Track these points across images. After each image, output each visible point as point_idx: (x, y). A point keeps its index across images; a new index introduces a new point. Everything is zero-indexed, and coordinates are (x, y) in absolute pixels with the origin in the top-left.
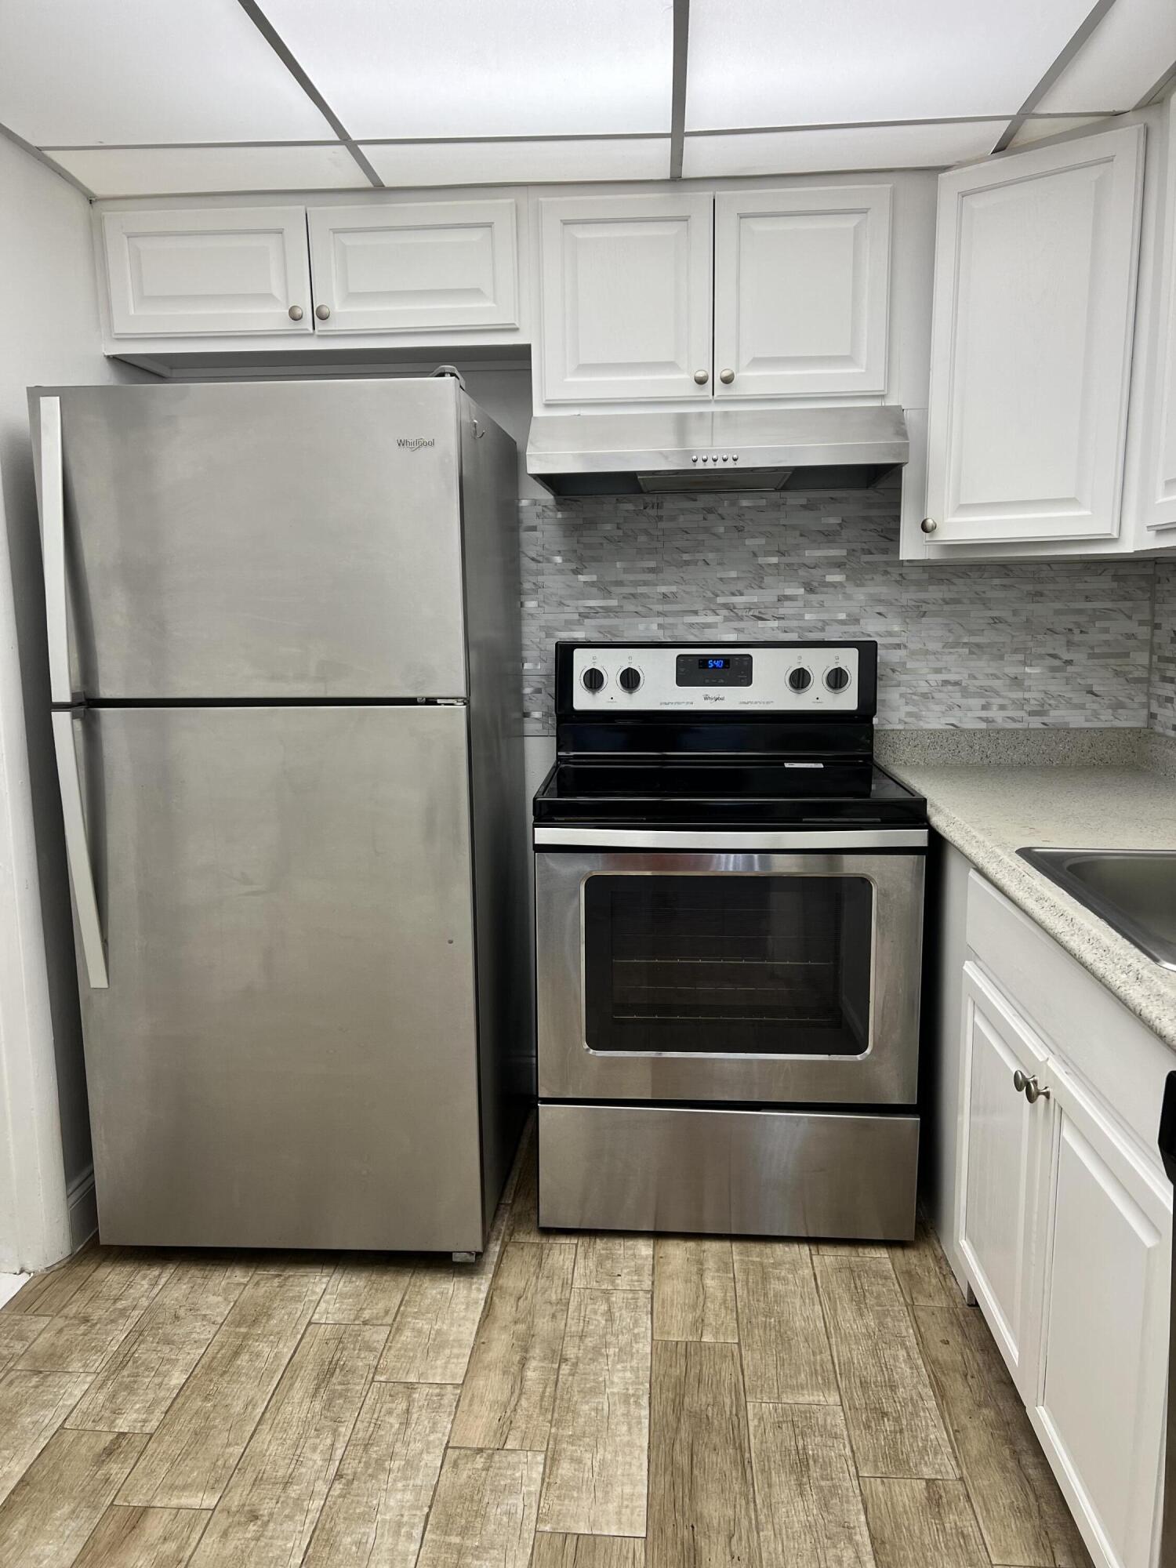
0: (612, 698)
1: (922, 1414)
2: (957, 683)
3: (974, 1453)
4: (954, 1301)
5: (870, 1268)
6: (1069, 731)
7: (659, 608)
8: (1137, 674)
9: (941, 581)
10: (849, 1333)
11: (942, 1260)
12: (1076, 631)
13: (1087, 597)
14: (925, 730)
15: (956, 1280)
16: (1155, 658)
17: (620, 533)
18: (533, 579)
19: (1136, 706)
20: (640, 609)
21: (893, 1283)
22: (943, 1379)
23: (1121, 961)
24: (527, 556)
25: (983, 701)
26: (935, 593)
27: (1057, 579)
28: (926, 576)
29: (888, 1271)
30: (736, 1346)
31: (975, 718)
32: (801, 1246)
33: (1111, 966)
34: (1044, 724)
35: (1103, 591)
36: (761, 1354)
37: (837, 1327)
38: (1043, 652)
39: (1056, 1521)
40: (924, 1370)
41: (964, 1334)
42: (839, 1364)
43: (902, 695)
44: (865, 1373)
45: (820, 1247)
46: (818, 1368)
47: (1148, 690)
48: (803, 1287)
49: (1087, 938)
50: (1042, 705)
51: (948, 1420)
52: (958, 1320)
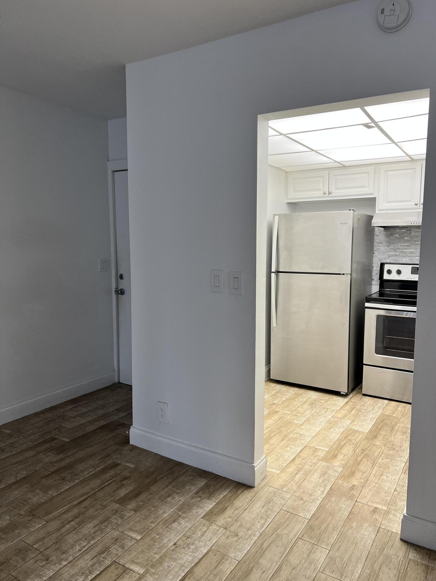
0: (394, 276)
7: (409, 255)
17: (400, 237)
18: (377, 247)
20: (404, 255)
24: (376, 242)
30: (400, 417)
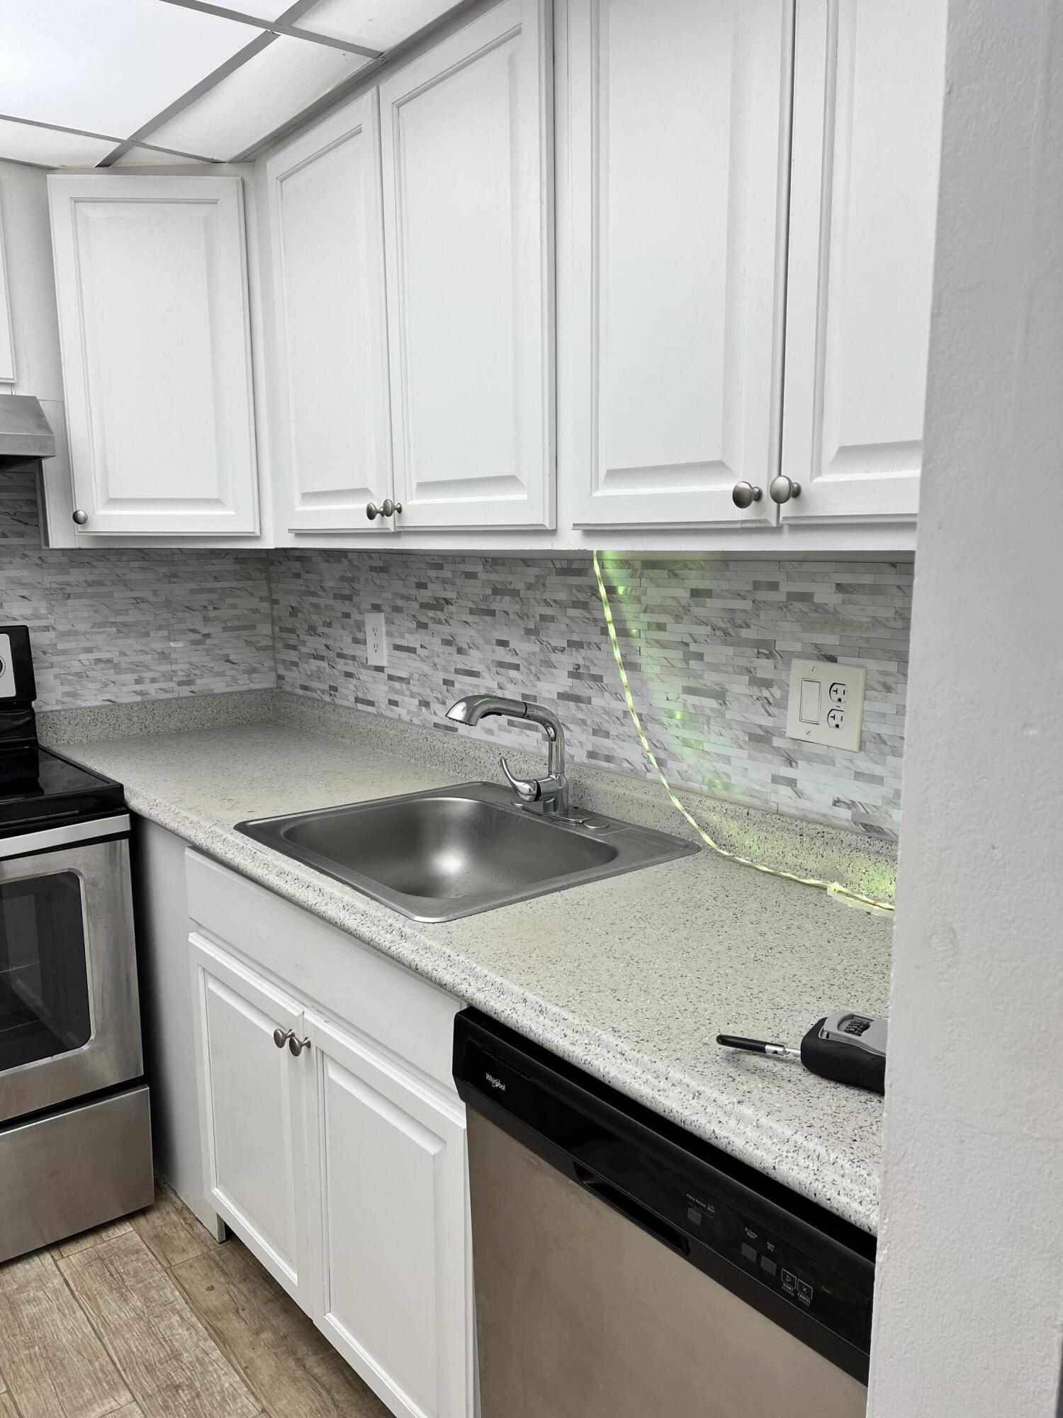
1: (211, 1368)
2: (109, 661)
3: (266, 1380)
4: (206, 1245)
5: (119, 1248)
6: (214, 696)
8: (263, 643)
9: (81, 565)
10: (119, 1324)
11: (184, 1210)
12: (210, 608)
13: (215, 578)
14: (84, 708)
15: (202, 1224)
16: (277, 629)
19: (266, 670)
21: (146, 1254)
22: (219, 1325)
23: (381, 922)
25: (135, 676)
26: (76, 576)
27: (189, 561)
28: (65, 559)
29: (137, 1244)
30: (6, 1395)
31: (129, 692)
32: (42, 1257)
33: (374, 928)
34: (193, 692)
35: (228, 572)
36: (35, 1390)
37: (106, 1324)
38: (185, 628)
39: (350, 1403)
40: (200, 1325)
41: (225, 1273)
42: (119, 1360)
43: (56, 676)
44: (147, 1357)
45: (62, 1249)
46: (100, 1375)
47: (274, 656)
48: (58, 1299)
49: (341, 905)
50: (189, 676)
51: (235, 1362)
52: (215, 1262)
